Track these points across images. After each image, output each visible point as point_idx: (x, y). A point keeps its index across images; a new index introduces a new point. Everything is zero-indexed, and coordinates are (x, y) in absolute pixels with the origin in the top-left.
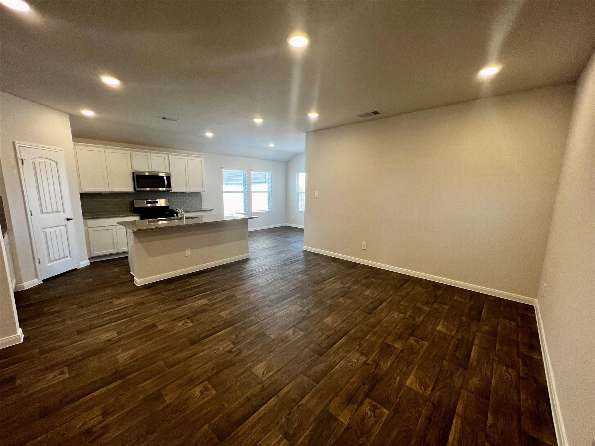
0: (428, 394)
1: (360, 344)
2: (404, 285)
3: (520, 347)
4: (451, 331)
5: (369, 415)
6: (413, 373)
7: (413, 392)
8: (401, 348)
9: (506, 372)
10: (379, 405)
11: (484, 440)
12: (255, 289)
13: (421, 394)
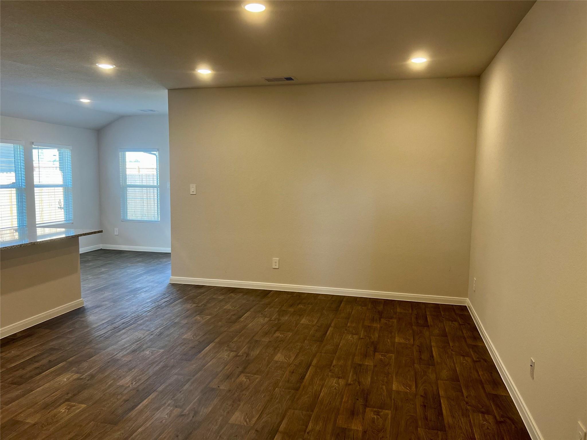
0: (414, 391)
1: (330, 371)
2: (340, 305)
3: (467, 340)
4: (409, 340)
5: (376, 418)
6: (394, 380)
7: (402, 392)
8: (372, 364)
9: (464, 360)
10: (380, 409)
11: (466, 406)
12: (143, 345)
13: (409, 392)
